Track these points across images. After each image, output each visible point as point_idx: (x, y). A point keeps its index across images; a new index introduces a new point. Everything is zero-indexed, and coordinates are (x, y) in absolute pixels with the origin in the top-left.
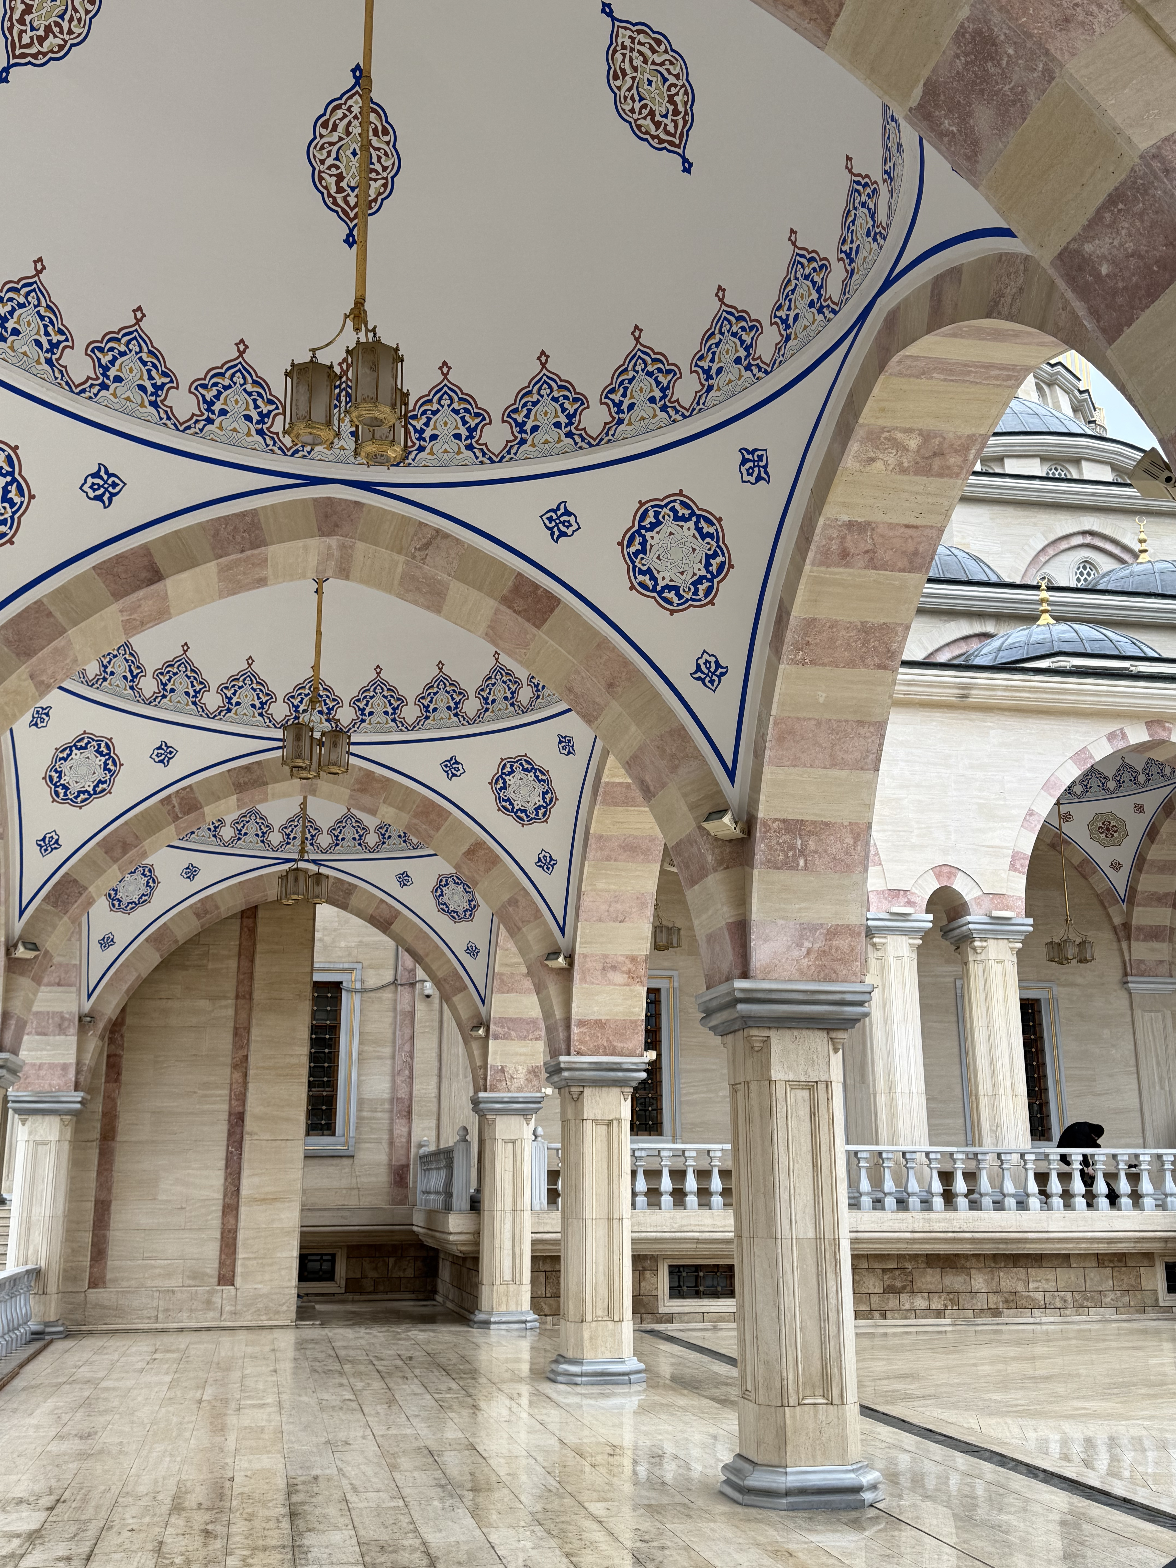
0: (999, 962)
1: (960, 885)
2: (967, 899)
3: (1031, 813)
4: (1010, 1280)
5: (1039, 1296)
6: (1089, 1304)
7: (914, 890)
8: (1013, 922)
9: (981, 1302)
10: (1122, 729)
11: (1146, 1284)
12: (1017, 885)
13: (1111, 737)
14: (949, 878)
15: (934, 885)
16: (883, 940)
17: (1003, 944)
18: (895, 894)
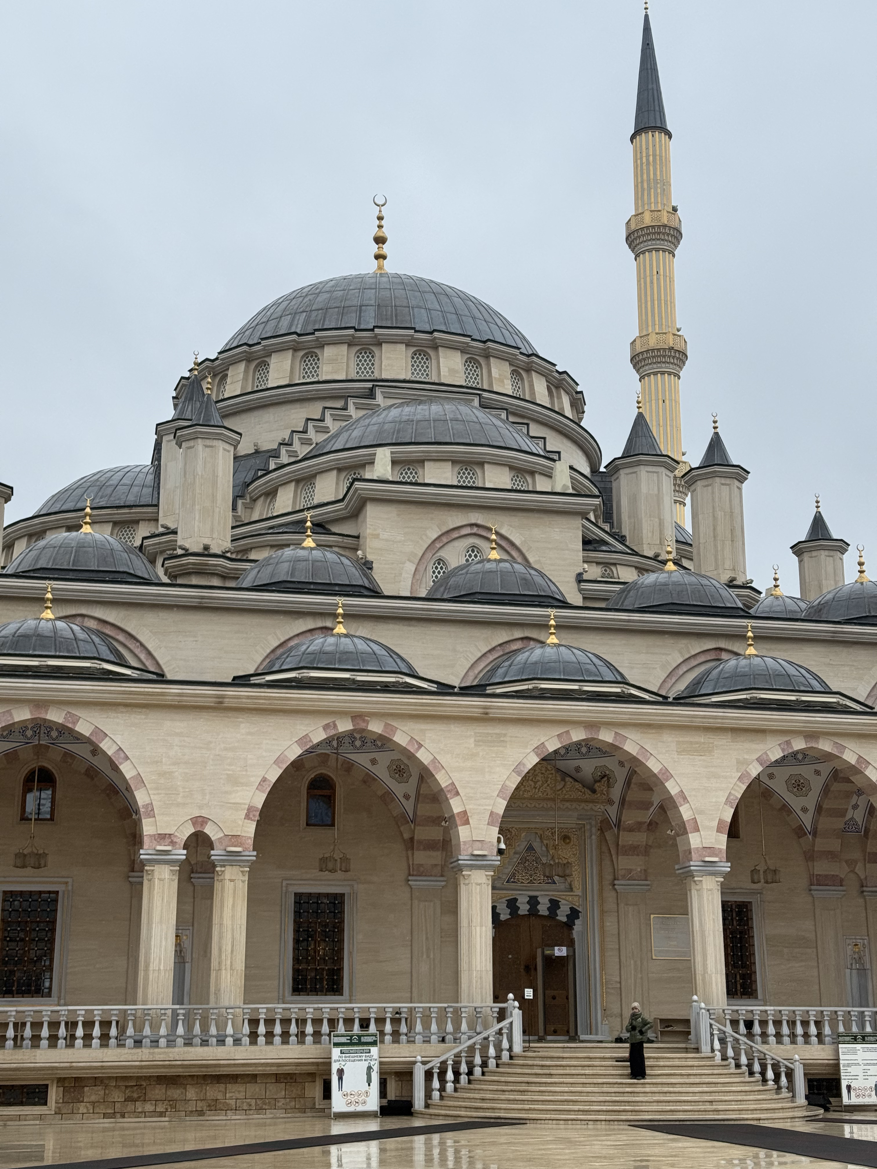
0: (231, 880)
1: (209, 830)
2: (213, 839)
3: (264, 780)
4: (213, 1092)
5: (232, 1102)
6: (267, 1107)
7: (176, 834)
8: (243, 854)
9: (191, 1107)
10: (334, 722)
11: (308, 1094)
12: (250, 829)
13: (326, 727)
14: (202, 825)
15: (190, 830)
16: (152, 868)
17: (236, 869)
18: (162, 837)
